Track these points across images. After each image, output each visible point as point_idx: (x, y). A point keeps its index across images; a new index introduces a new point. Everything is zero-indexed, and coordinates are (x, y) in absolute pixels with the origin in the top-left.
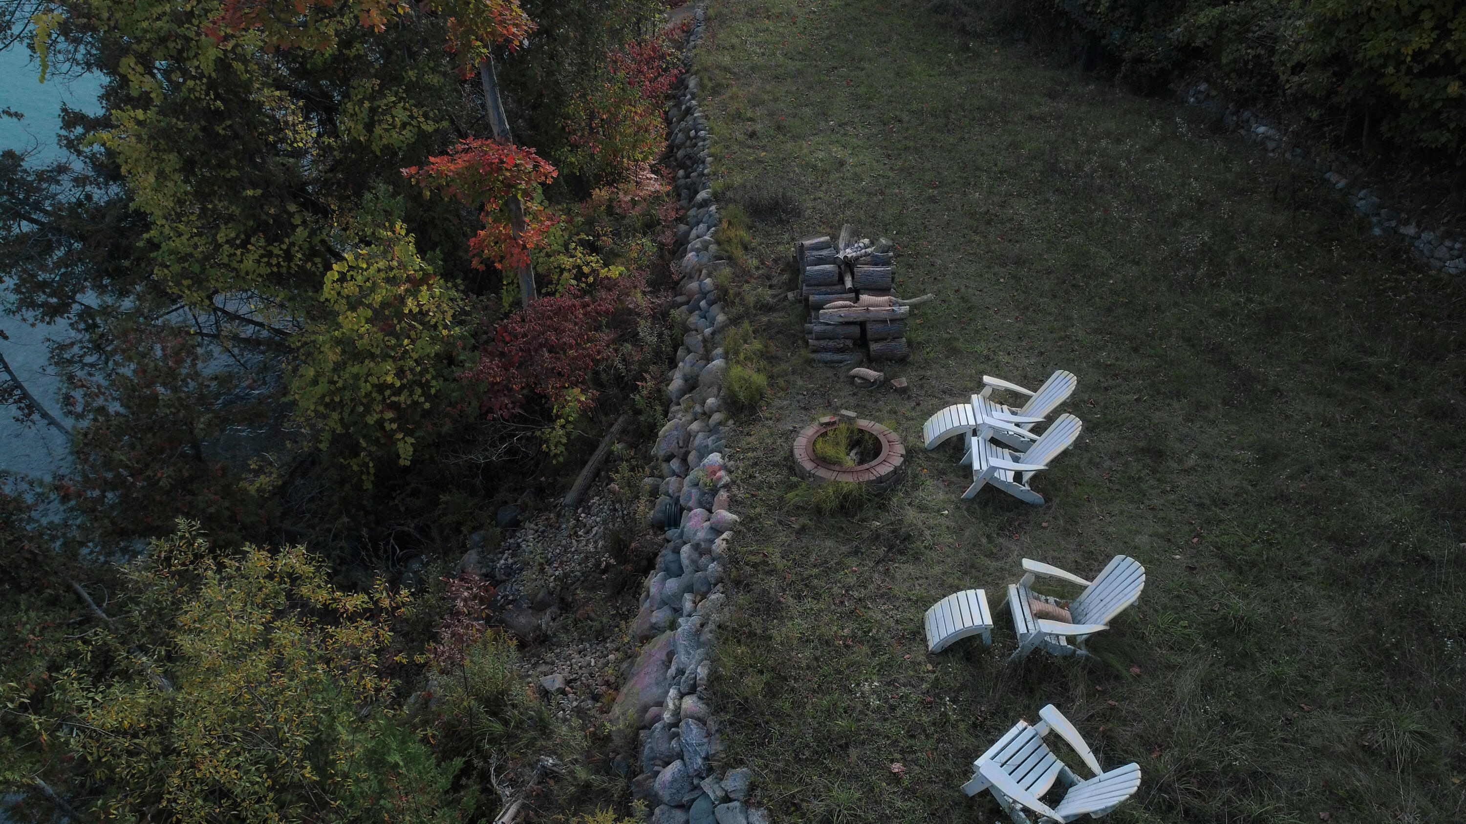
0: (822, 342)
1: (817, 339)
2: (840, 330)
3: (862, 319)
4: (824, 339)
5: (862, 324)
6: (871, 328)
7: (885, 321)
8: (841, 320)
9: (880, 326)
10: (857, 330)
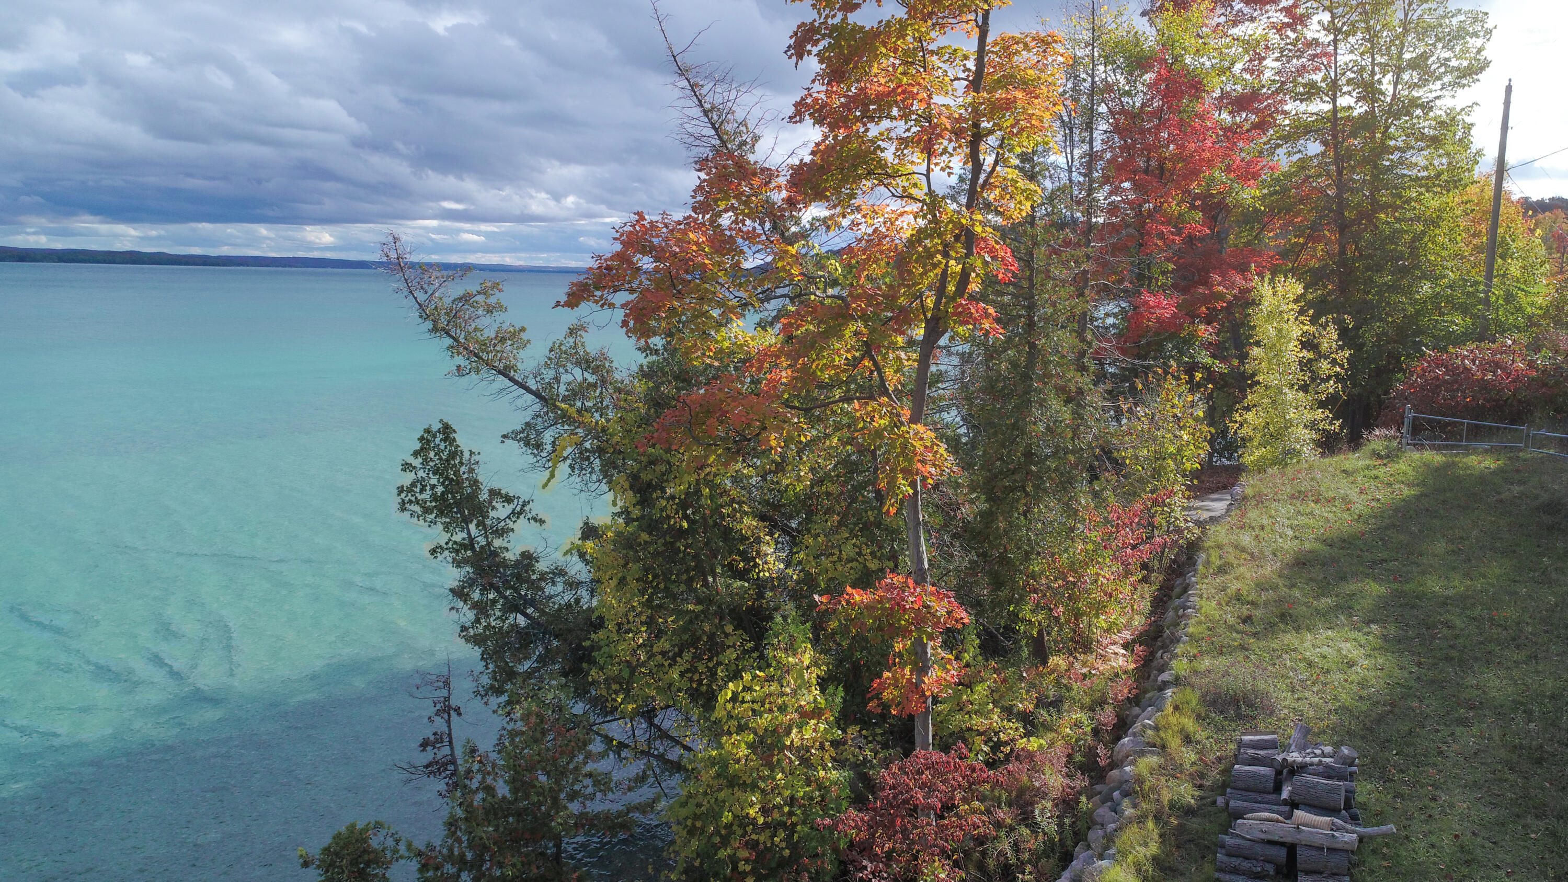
0: (1233, 859)
1: (1229, 855)
2: (1258, 848)
3: (1289, 840)
4: (1238, 856)
5: (1292, 848)
6: (1302, 855)
7: (1321, 849)
8: (1263, 836)
9: (1314, 853)
10: (1282, 853)
